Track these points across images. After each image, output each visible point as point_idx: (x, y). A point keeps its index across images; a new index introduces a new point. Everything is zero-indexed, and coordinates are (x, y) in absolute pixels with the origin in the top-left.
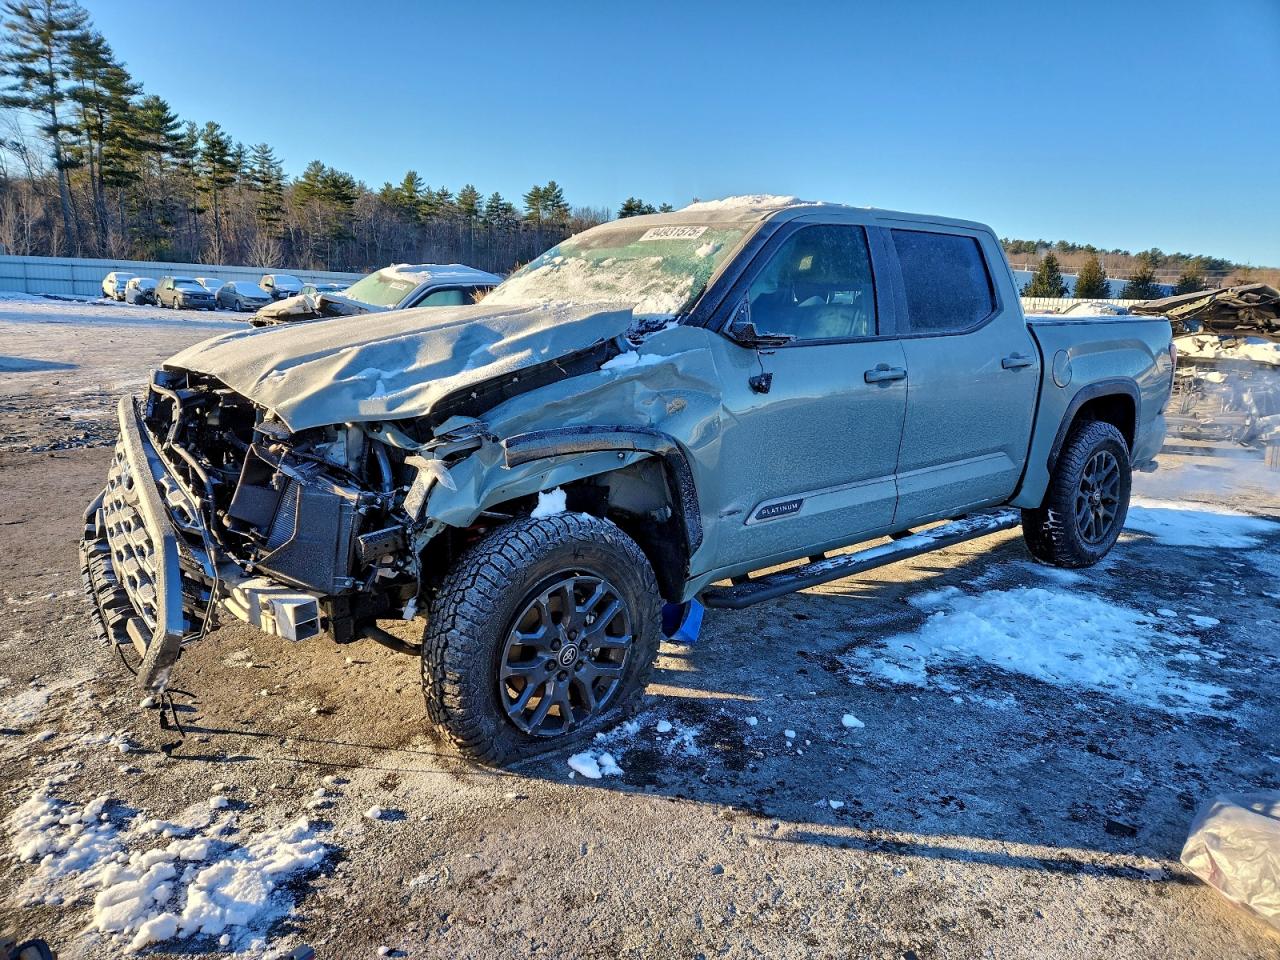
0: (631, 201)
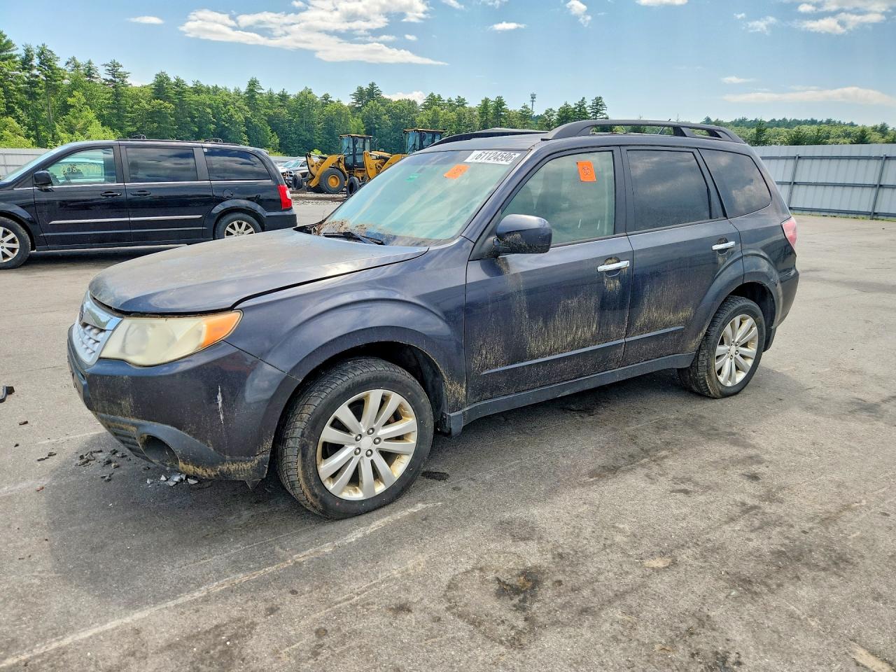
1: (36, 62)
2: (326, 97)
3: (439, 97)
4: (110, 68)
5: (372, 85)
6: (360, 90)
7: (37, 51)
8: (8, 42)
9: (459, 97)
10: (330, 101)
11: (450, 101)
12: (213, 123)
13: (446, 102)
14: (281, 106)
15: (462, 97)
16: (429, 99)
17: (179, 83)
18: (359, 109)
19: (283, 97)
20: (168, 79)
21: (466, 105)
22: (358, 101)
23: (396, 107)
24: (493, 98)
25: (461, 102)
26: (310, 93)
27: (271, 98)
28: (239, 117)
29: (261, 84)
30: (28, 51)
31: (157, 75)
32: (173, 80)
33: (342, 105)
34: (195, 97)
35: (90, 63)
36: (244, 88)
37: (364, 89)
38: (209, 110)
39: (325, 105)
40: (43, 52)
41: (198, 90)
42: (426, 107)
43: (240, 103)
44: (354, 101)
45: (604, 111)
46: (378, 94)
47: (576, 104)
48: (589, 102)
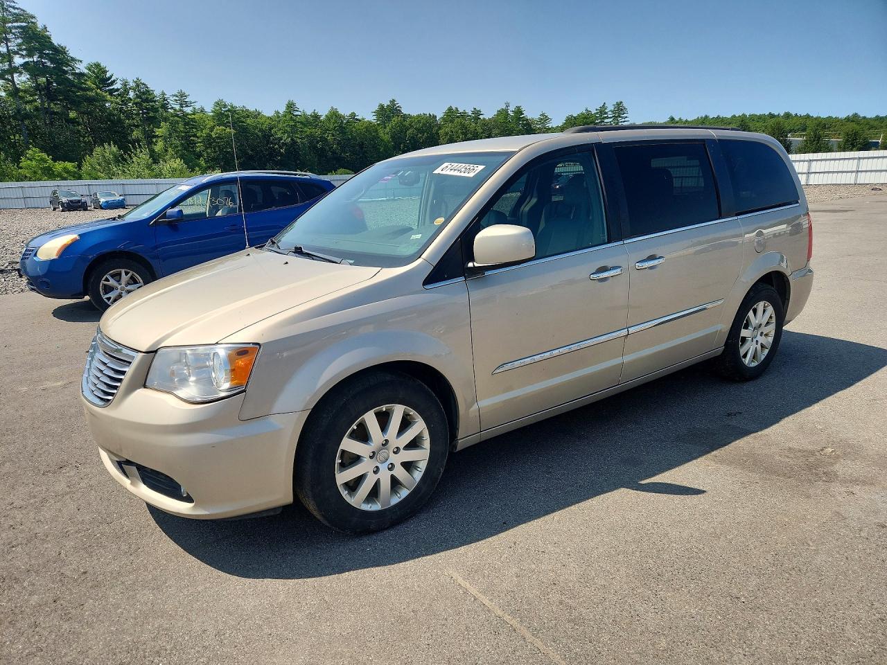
0: (450, 109)
1: (131, 94)
2: (353, 115)
3: (457, 109)
4: (177, 98)
5: (393, 101)
6: (382, 107)
7: (132, 84)
8: (111, 77)
9: (475, 109)
10: (357, 119)
11: (466, 112)
13: (462, 114)
15: (478, 109)
16: (448, 112)
17: (233, 111)
19: (315, 117)
20: (225, 106)
21: (481, 116)
22: (379, 118)
23: (417, 121)
24: (512, 108)
25: (477, 113)
26: (337, 112)
27: (305, 118)
28: (286, 139)
29: (298, 106)
30: (125, 84)
31: (216, 102)
32: (229, 107)
33: (367, 123)
35: (163, 94)
36: (283, 111)
37: (385, 105)
38: (258, 133)
39: (351, 123)
40: (138, 86)
41: (248, 114)
42: (445, 119)
44: (375, 118)
45: (625, 115)
46: (397, 110)
47: (597, 110)
48: (610, 107)
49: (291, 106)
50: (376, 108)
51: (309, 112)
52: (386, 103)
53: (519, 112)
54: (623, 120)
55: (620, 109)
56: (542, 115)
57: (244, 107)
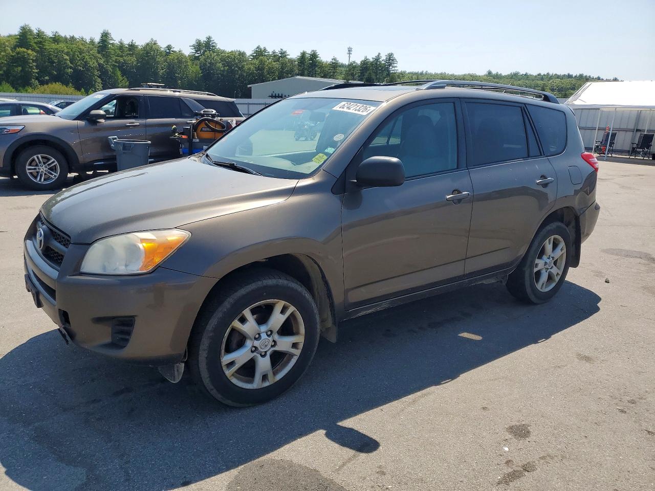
2: (169, 47)
3: (265, 49)
5: (209, 38)
6: (199, 42)
9: (282, 49)
10: (173, 51)
11: (274, 52)
12: (71, 68)
13: (270, 53)
14: (130, 54)
15: (284, 50)
16: (256, 51)
17: (40, 34)
18: (197, 58)
19: (132, 47)
20: (30, 31)
21: (288, 57)
22: (197, 51)
23: (228, 57)
24: (309, 51)
25: (283, 54)
26: (155, 44)
27: (121, 47)
28: (93, 63)
29: (113, 36)
31: (22, 27)
32: (35, 31)
33: (182, 55)
34: (54, 46)
36: (97, 39)
37: (202, 41)
38: (66, 57)
39: (168, 54)
41: (56, 39)
42: (255, 57)
43: (94, 51)
44: (193, 51)
45: (395, 65)
46: (214, 46)
47: (373, 58)
48: (383, 58)
49: (105, 36)
50: (194, 42)
51: (126, 42)
52: (203, 39)
53: (314, 56)
54: (393, 69)
55: (391, 59)
56: (334, 59)
57: (57, 32)
